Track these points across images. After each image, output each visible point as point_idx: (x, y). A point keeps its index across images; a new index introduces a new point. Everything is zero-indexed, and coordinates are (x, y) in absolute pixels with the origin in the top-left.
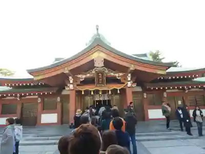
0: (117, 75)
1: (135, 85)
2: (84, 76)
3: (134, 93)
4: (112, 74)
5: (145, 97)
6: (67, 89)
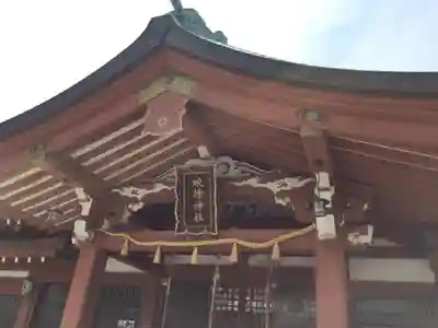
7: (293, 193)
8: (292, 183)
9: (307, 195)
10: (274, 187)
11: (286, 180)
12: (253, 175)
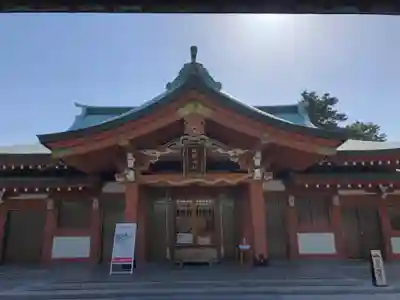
1: (271, 177)
2: (158, 154)
4: (220, 150)
5: (292, 204)
6: (119, 179)
7: (241, 156)
8: (240, 152)
9: (249, 159)
10: (231, 153)
12: (219, 147)
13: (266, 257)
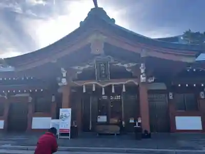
0: (126, 66)
2: (82, 68)
3: (150, 92)
4: (119, 64)
5: (171, 97)
9: (137, 68)
11: (130, 64)
12: (119, 62)
13: (149, 132)
